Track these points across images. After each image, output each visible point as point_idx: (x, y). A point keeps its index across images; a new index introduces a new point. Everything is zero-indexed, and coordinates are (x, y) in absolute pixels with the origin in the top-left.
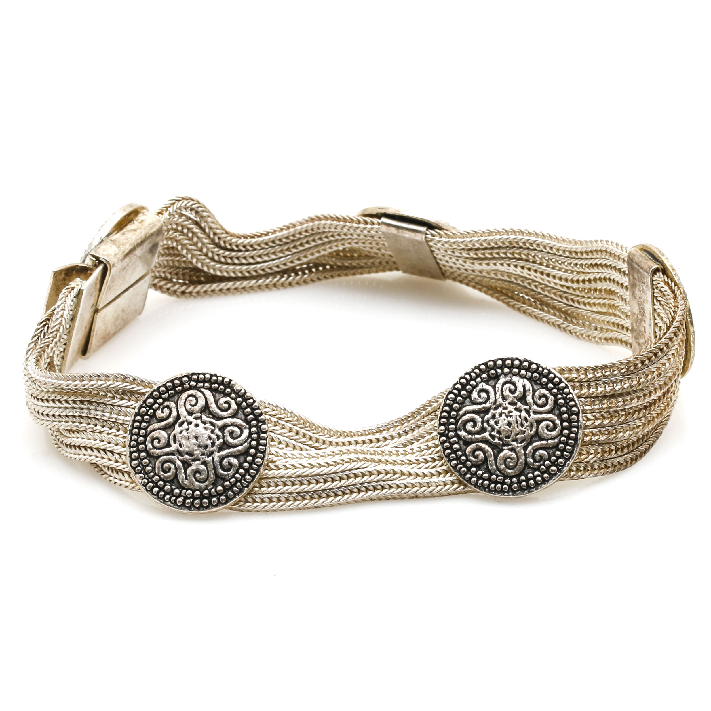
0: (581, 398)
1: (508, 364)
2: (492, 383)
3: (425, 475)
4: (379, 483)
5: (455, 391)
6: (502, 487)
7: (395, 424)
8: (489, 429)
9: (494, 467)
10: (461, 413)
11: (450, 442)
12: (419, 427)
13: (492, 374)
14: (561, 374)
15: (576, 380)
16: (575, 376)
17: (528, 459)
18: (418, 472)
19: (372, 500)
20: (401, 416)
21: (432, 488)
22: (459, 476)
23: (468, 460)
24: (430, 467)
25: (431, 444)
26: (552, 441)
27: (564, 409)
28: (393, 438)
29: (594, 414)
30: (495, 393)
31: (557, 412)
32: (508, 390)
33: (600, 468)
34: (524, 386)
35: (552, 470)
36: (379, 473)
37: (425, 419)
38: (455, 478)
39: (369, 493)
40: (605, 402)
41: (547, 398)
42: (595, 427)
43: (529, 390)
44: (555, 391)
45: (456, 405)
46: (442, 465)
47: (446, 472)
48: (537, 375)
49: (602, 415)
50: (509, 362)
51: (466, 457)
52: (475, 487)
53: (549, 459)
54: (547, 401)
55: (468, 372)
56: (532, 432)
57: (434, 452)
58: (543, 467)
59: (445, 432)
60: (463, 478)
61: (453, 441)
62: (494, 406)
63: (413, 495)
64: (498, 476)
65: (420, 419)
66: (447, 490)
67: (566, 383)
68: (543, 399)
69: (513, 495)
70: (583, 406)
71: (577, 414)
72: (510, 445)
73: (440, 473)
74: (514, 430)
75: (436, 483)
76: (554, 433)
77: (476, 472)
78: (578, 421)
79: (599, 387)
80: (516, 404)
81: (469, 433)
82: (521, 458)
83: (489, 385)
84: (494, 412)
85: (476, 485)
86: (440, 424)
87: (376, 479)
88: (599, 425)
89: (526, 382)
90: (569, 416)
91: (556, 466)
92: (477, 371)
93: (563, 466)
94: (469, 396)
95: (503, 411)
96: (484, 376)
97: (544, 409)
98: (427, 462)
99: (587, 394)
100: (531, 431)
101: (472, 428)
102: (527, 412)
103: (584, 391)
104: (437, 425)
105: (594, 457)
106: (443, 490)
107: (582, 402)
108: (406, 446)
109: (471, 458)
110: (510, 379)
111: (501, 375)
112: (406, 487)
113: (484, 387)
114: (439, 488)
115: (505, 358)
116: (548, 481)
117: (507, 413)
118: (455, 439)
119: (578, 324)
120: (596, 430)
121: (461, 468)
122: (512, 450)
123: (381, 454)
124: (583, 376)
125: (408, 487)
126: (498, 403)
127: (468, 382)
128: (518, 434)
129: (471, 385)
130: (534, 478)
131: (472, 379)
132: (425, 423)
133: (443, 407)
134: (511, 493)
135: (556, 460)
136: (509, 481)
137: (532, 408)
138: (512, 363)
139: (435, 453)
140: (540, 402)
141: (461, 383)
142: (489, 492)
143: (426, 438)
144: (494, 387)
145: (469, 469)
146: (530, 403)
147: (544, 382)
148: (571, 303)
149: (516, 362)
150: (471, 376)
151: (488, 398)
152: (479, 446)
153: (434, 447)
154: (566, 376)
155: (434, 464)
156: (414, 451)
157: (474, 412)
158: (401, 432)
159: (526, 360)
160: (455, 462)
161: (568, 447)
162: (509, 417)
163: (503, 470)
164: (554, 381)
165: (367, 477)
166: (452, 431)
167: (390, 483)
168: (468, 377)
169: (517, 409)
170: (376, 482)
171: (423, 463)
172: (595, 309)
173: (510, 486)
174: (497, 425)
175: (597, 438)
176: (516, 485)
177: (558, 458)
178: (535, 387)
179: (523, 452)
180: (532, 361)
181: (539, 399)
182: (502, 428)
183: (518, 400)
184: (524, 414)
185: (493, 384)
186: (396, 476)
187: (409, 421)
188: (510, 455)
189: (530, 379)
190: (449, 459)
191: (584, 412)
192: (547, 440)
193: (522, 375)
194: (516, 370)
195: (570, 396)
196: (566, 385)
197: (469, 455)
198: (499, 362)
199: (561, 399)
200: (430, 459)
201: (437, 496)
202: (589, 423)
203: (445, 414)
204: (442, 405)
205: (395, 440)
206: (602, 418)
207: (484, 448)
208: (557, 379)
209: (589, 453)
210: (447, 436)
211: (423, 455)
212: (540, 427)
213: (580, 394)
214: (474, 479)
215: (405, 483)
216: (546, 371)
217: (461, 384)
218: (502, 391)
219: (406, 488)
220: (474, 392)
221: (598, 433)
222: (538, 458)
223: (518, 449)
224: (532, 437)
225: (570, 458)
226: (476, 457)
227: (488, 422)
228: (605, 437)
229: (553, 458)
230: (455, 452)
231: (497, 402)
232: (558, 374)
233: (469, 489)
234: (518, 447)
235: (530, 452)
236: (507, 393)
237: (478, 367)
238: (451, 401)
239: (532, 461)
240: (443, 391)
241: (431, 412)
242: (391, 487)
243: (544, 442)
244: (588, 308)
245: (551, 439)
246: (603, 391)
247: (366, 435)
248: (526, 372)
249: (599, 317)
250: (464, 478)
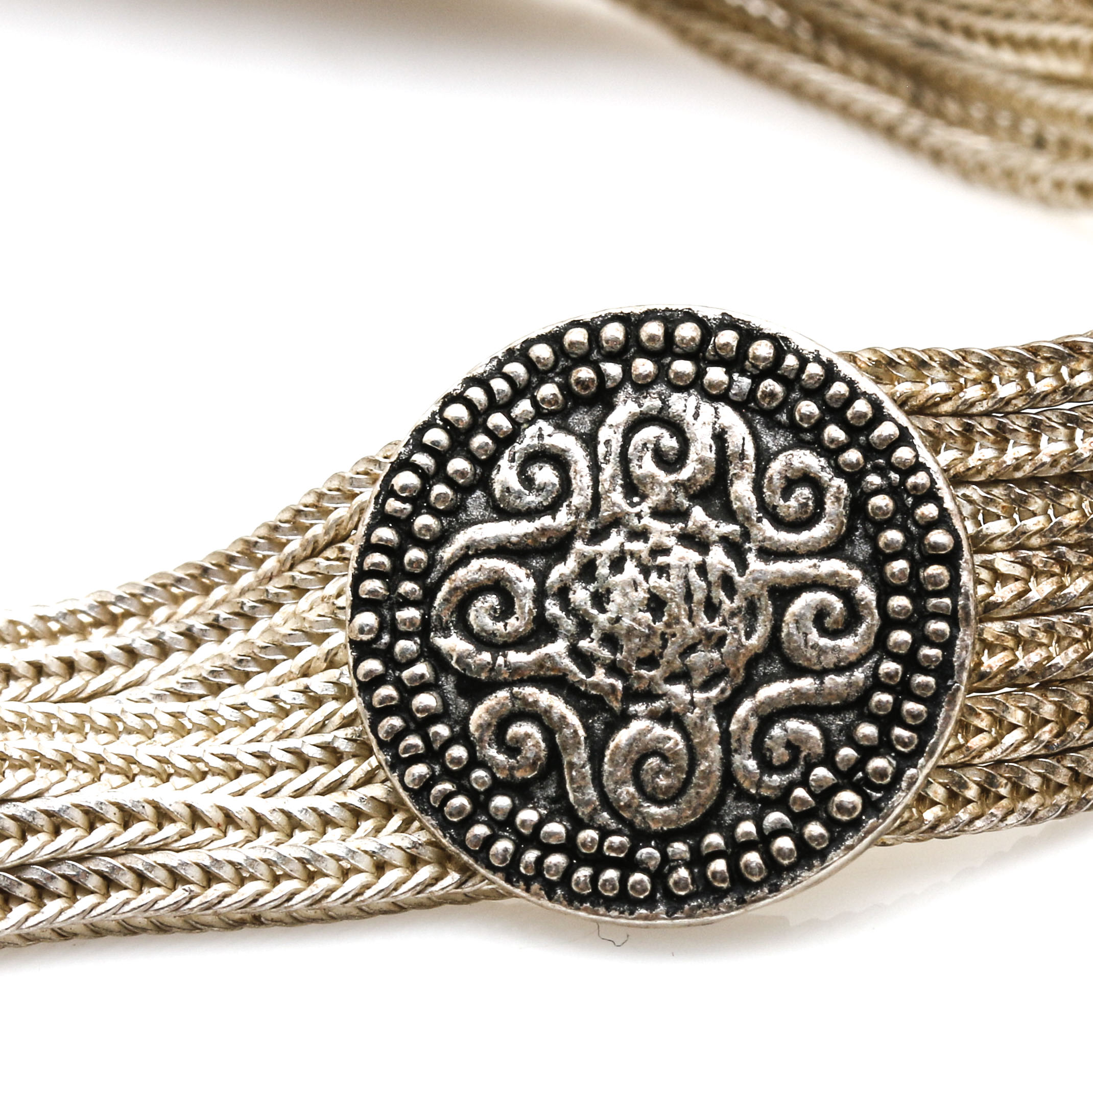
0: (968, 483)
1: (652, 338)
2: (582, 420)
3: (294, 824)
4: (93, 865)
5: (423, 460)
6: (623, 880)
7: (174, 590)
8: (569, 624)
9: (592, 793)
10: (447, 553)
11: (398, 684)
12: (275, 606)
13: (579, 382)
14: (878, 380)
15: (947, 407)
16: (943, 388)
17: (737, 759)
18: (265, 807)
19: (63, 935)
20: (201, 555)
21: (321, 884)
22: (439, 834)
23: (475, 762)
24: (319, 787)
25: (319, 683)
26: (842, 680)
27: (894, 536)
28: (163, 650)
29: (1024, 553)
30: (595, 469)
31: (862, 550)
32: (648, 456)
33: (1051, 787)
34: (720, 437)
35: (841, 808)
36: (93, 819)
37: (300, 573)
38: (423, 837)
39: (52, 907)
40: (1072, 499)
41: (819, 489)
42: (1029, 612)
43: (742, 456)
44: (853, 456)
45: (425, 520)
46: (368, 779)
47: (387, 809)
48: (778, 388)
49: (1060, 559)
50: (652, 329)
51: (470, 747)
52: (508, 880)
53: (828, 760)
54: (820, 503)
55: (478, 371)
56: (754, 640)
57: (336, 720)
58: (800, 792)
59: (378, 637)
60: (454, 841)
61: (412, 679)
62: (591, 525)
63: (238, 916)
64: (605, 833)
65: (280, 572)
66: (385, 893)
67: (903, 420)
68: (804, 493)
69: (670, 914)
70: (974, 516)
71: (951, 559)
72: (658, 697)
73: (357, 815)
74: (677, 628)
75: (337, 859)
76: (847, 643)
77: (513, 812)
78: (953, 589)
79: (1044, 438)
80: (683, 515)
81: (482, 641)
82: (706, 757)
83: (570, 431)
84: (590, 550)
85: (511, 872)
86: (359, 605)
87: (79, 848)
88: (1047, 600)
89: (729, 417)
90: (916, 566)
91: (857, 788)
92: (517, 369)
93: (890, 789)
94: (483, 482)
95: (629, 546)
96: (548, 390)
97: (805, 536)
98: (304, 762)
99: (991, 470)
100: (748, 636)
101: (496, 619)
102: (735, 549)
103: (983, 453)
104: (345, 601)
105: (1022, 743)
106: (368, 893)
107: (971, 501)
108: (216, 689)
109: (492, 752)
110: (658, 403)
111: (619, 386)
112: (210, 878)
113: (547, 441)
114: (354, 882)
115: (638, 311)
116: (823, 855)
117: (645, 555)
118: (422, 669)
119: (964, 123)
120: (1031, 622)
121: (449, 796)
122: (666, 717)
123: (106, 731)
124: (973, 392)
125: (220, 880)
126: (605, 512)
127: (478, 418)
128: (692, 648)
129: (489, 433)
130: (763, 842)
131: (493, 405)
132: (299, 591)
133: (371, 529)
134: (661, 908)
135: (861, 764)
136: (657, 854)
137: (754, 531)
138: (669, 335)
139: (342, 726)
140: (791, 506)
141: (446, 422)
142: (570, 904)
143: (302, 659)
144: (590, 441)
145: (480, 802)
146: (744, 510)
147: (806, 417)
148: (935, 33)
149: (687, 332)
150: (489, 391)
151: (566, 490)
152: (524, 700)
153: (335, 698)
154: (904, 388)
155: (335, 775)
156: (250, 713)
157: (502, 550)
158: (198, 624)
159: (728, 323)
160: (420, 769)
161: (910, 706)
162: (654, 576)
163: (628, 806)
164: (849, 413)
165: (43, 837)
166: (408, 636)
167: (137, 861)
168: (477, 394)
169: (687, 539)
170: (80, 859)
171: (289, 767)
172: (1034, 62)
173: (659, 876)
174: (603, 611)
175: (1036, 656)
176: (683, 873)
177: (867, 752)
178: (767, 439)
179: (716, 728)
180: (756, 322)
181: (787, 493)
182: (626, 622)
183: (693, 498)
184: (718, 558)
185: (585, 428)
186: (170, 830)
187: (233, 578)
188: (658, 740)
189: (745, 406)
190: (396, 756)
191: (980, 544)
192: (820, 674)
193: (711, 385)
194: (684, 367)
195: (921, 478)
196: (903, 430)
197: (481, 740)
198: (614, 332)
199: (878, 491)
200: (316, 753)
201: (348, 917)
202: (1003, 593)
203: (377, 558)
204: (367, 518)
205: (175, 659)
206: (1057, 569)
207: (548, 711)
208: (861, 406)
209: (1003, 726)
210: (387, 655)
211: (289, 734)
212: (788, 617)
213: (961, 468)
214: (504, 845)
215: (207, 862)
216: (814, 369)
217: (449, 426)
218: (624, 460)
219: (209, 886)
220: (504, 462)
221: (1042, 637)
222: (780, 755)
223: (693, 716)
224: (754, 661)
225: (918, 752)
226: (513, 749)
227: (563, 593)
228: (1072, 653)
229: (847, 753)
230: (420, 726)
231: (604, 505)
232: (866, 384)
233: (485, 886)
234: (692, 703)
235: (745, 727)
236: (646, 466)
237: (520, 354)
238: (404, 500)
239: (752, 764)
240: (375, 452)
241: (322, 542)
242: (143, 880)
243: (806, 683)
244: (1007, 56)
245: (838, 670)
246: (1062, 454)
247: (53, 637)
248: (729, 373)
249: (1050, 96)
250: (460, 842)
